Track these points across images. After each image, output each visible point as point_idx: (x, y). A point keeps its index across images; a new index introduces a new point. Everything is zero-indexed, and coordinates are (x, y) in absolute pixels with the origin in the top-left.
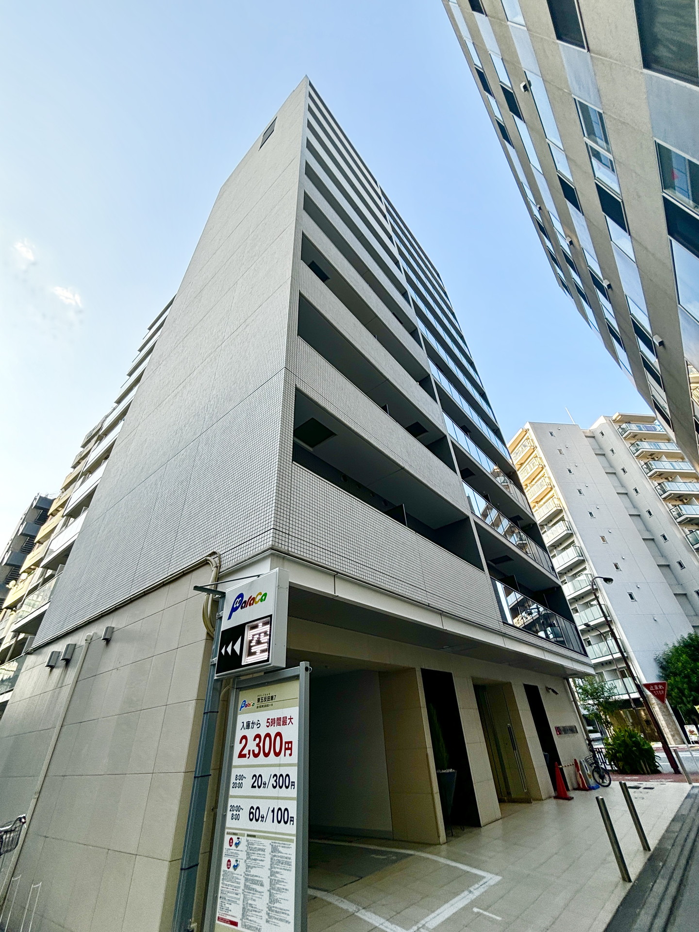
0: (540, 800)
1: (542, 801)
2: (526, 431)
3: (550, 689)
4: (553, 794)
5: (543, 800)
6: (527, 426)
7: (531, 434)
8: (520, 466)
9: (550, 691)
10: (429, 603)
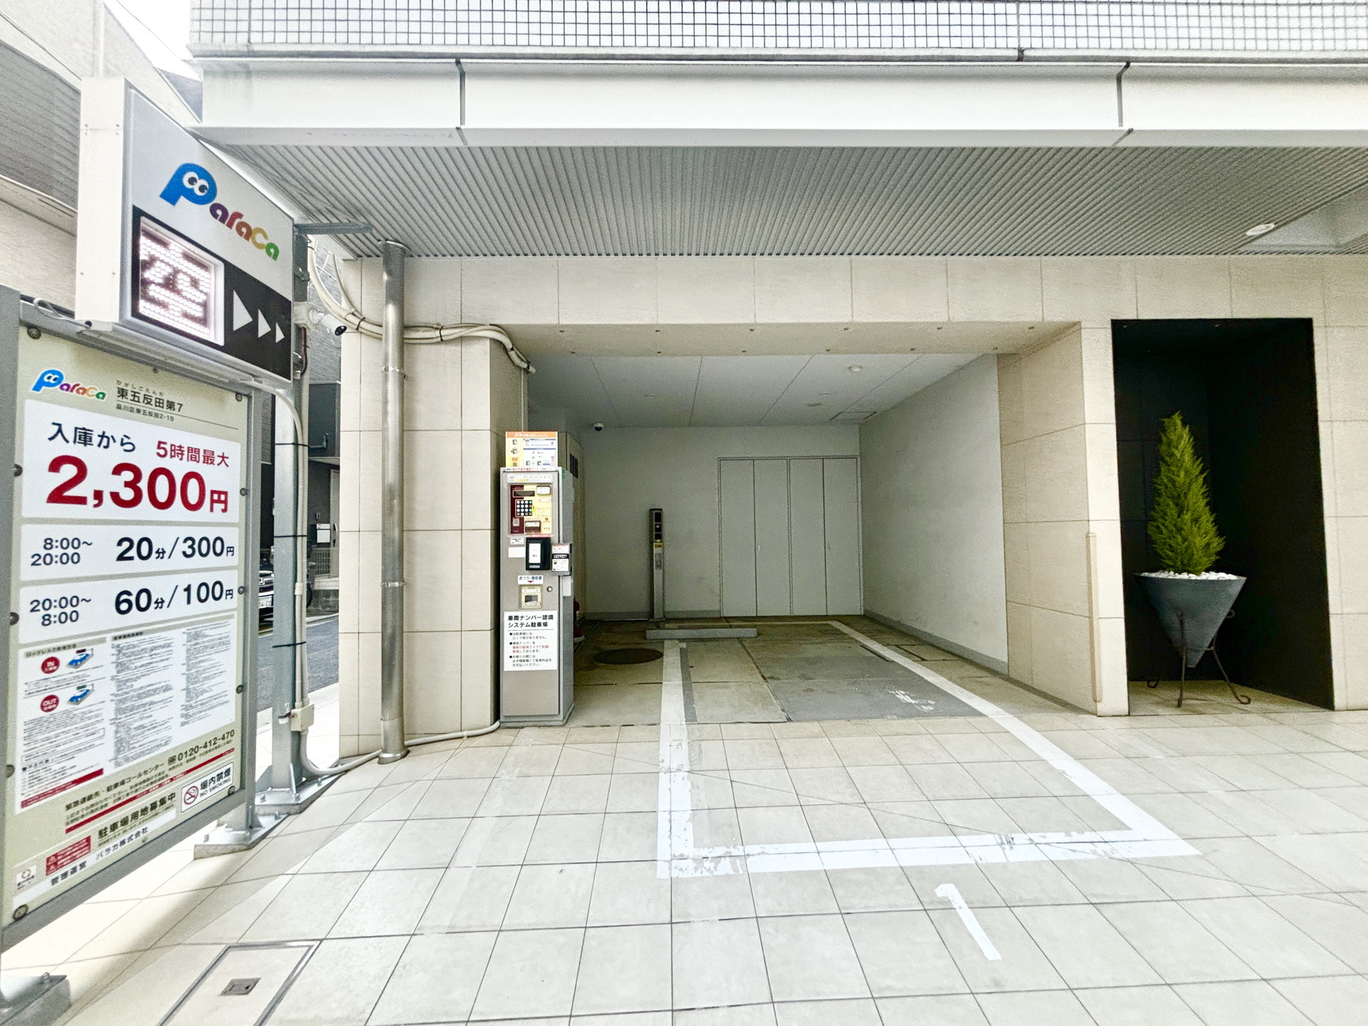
10: (1021, 51)
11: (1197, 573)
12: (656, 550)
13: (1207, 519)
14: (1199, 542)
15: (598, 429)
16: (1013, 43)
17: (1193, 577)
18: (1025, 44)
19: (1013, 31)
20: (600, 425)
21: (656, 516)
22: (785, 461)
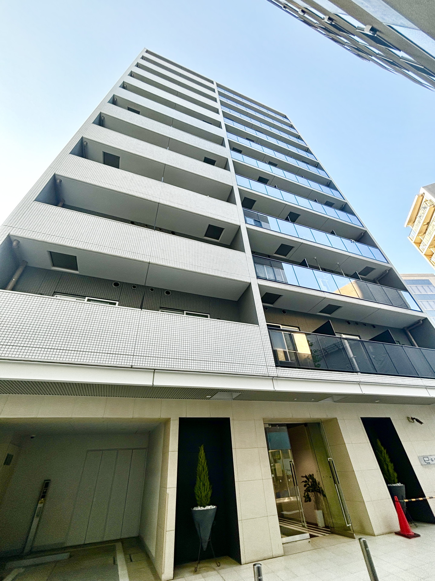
0: (372, 535)
1: (373, 537)
2: (423, 196)
3: (414, 418)
4: (398, 529)
5: (374, 535)
6: (422, 191)
7: (428, 196)
8: (427, 225)
9: (415, 420)
10: (132, 366)
11: (204, 507)
12: (40, 505)
13: (207, 483)
14: (204, 494)
15: (32, 438)
16: (131, 364)
17: (202, 508)
18: (133, 364)
19: (131, 361)
20: (33, 436)
21: (47, 484)
22: (117, 451)
